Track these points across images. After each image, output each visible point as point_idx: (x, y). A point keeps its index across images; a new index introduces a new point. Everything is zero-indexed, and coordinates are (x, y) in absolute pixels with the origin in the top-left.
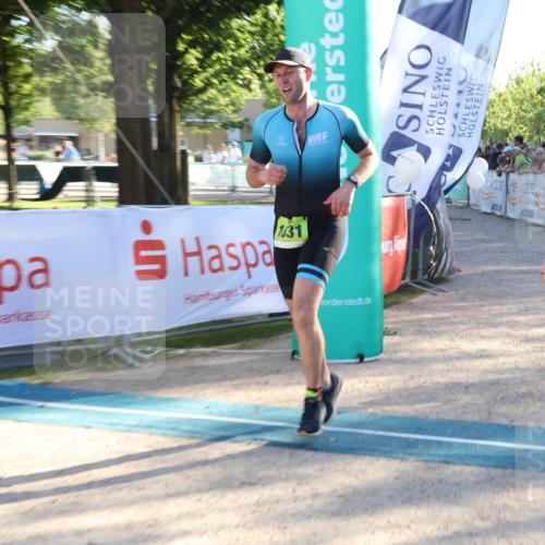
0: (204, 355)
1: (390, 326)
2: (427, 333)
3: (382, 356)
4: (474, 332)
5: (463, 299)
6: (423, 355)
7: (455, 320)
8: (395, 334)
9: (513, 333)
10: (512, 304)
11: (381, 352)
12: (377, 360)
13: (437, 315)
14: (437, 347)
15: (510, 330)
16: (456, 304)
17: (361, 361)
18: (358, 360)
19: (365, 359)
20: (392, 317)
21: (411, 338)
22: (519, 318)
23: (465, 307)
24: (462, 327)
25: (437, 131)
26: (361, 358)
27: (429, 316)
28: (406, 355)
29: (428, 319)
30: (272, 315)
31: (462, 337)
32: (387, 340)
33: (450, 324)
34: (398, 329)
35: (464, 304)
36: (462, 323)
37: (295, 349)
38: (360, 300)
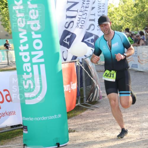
1: (72, 128)
2: (90, 129)
3: (68, 143)
4: (113, 127)
6: (89, 141)
7: (103, 122)
8: (74, 131)
9: (132, 126)
10: (130, 112)
11: (68, 141)
12: (66, 145)
13: (95, 120)
14: (96, 136)
15: (130, 125)
17: (59, 146)
18: (57, 146)
19: (60, 146)
20: (72, 123)
21: (82, 132)
22: (135, 119)
23: (108, 115)
24: (107, 125)
25: (80, 27)
27: (90, 121)
30: (12, 127)
31: (107, 131)
34: (76, 128)
35: (107, 114)
37: (25, 143)
38: (55, 116)
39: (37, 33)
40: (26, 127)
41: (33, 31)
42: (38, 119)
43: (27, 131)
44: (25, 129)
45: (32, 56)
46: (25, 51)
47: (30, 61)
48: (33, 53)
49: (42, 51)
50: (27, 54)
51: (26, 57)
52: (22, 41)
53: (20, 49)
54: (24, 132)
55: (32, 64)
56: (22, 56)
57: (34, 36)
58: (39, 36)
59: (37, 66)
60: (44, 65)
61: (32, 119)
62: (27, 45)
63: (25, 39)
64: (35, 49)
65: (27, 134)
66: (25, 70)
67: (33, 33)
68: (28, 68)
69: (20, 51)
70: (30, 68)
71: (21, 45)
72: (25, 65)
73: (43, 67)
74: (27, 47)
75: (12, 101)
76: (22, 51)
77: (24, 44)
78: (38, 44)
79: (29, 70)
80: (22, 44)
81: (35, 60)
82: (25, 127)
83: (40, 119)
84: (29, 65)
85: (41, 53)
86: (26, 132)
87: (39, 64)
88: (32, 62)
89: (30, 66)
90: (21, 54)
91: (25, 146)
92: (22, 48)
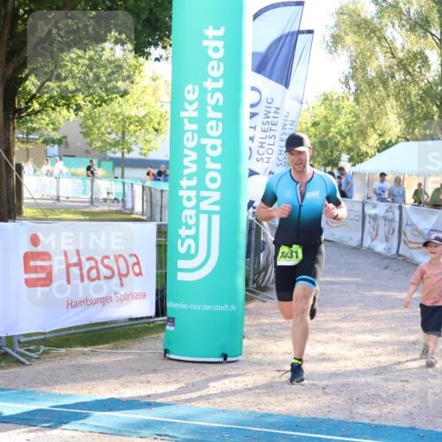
0: (84, 354)
11: (240, 355)
17: (225, 360)
18: (222, 360)
19: (228, 359)
26: (225, 357)
28: (259, 357)
32: (246, 343)
38: (226, 306)
40: (174, 319)
41: (209, 156)
42: (196, 307)
43: (174, 326)
44: (171, 322)
45: (200, 199)
46: (189, 188)
47: (197, 207)
48: (203, 193)
49: (219, 193)
50: (193, 193)
51: (189, 199)
52: (186, 172)
55: (199, 212)
58: (218, 166)
60: (218, 216)
61: (184, 306)
62: (195, 179)
63: (193, 168)
64: (207, 187)
66: (184, 221)
67: (208, 159)
68: (191, 218)
70: (194, 217)
71: (185, 178)
72: (185, 213)
76: (184, 187)
78: (213, 180)
79: (191, 222)
80: (186, 176)
82: (170, 320)
83: (199, 307)
84: (193, 212)
86: (173, 328)
87: (210, 213)
88: (199, 208)
89: (195, 215)
90: (181, 193)
91: (166, 351)
92: (184, 183)
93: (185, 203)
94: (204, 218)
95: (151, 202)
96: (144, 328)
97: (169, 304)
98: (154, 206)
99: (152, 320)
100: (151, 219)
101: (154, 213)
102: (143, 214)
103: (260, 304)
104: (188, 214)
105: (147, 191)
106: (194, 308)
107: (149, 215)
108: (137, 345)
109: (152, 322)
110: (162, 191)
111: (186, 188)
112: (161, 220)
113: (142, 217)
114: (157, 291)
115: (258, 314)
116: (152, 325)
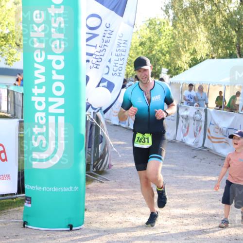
3: (83, 226)
5: (120, 186)
11: (83, 224)
12: (80, 229)
16: (118, 190)
17: (71, 229)
18: (69, 229)
19: (73, 228)
26: (71, 227)
28: (97, 225)
29: (103, 200)
32: (87, 214)
33: (118, 204)
36: (126, 204)
37: (25, 220)
38: (71, 188)
39: (59, 72)
40: (30, 198)
41: (54, 69)
42: (48, 189)
43: (31, 203)
44: (29, 201)
45: (49, 104)
46: (39, 95)
47: (46, 110)
48: (51, 99)
49: (63, 99)
50: (43, 99)
51: (40, 104)
52: (37, 82)
53: (33, 92)
54: (26, 204)
55: (48, 114)
56: (35, 101)
57: (55, 77)
58: (62, 77)
59: (54, 117)
60: (63, 117)
61: (39, 189)
62: (44, 88)
63: (43, 79)
64: (54, 94)
65: (29, 207)
66: (36, 121)
67: (54, 72)
68: (42, 118)
69: (33, 95)
70: (44, 119)
71: (36, 87)
72: (37, 115)
73: (61, 119)
74: (43, 90)
75: (7, 161)
76: (36, 94)
77: (40, 86)
78: (58, 89)
79: (43, 122)
80: (36, 85)
81: (52, 109)
82: (28, 199)
83: (50, 189)
84: (43, 114)
85: (61, 101)
87: (57, 115)
88: (48, 111)
89: (45, 117)
90: (33, 99)
91: (25, 223)
92: (36, 91)
93: (37, 107)
94: (52, 119)
95: (14, 103)
96: (9, 203)
97: (27, 186)
98: (16, 106)
99: (15, 196)
100: (14, 116)
101: (16, 111)
102: (8, 112)
103: (99, 184)
104: (39, 116)
105: (11, 94)
106: (46, 189)
107: (13, 113)
108: (3, 216)
109: (15, 198)
110: (23, 94)
111: (37, 95)
112: (22, 118)
113: (7, 115)
114: (19, 173)
115: (97, 191)
116: (15, 200)
